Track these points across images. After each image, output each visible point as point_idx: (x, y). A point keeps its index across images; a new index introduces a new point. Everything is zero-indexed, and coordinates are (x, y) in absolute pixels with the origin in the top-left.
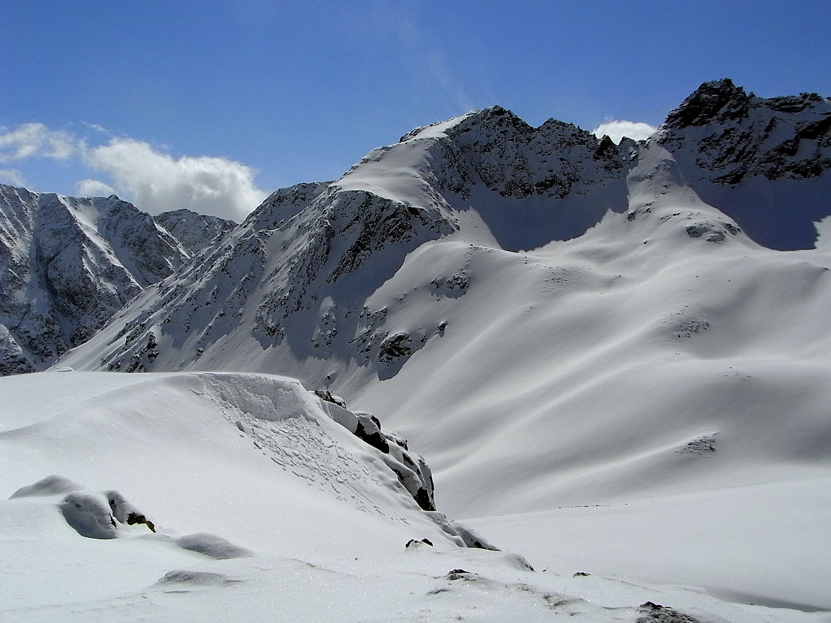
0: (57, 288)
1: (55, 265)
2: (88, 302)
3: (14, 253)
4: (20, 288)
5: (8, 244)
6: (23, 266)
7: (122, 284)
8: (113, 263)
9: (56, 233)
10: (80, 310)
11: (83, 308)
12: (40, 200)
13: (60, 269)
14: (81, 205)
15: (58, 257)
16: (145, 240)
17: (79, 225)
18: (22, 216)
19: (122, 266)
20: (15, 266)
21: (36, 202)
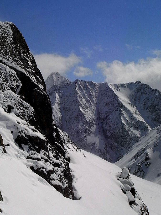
0: (108, 134)
1: (107, 122)
2: (125, 142)
3: (86, 116)
4: (89, 135)
5: (83, 112)
6: (91, 123)
7: (144, 131)
8: (138, 119)
9: (107, 104)
10: (121, 147)
11: (122, 145)
12: (99, 87)
13: (109, 124)
14: (120, 88)
15: (109, 117)
16: (156, 105)
17: (119, 99)
18: (90, 96)
19: (144, 121)
20: (87, 123)
21: (97, 88)
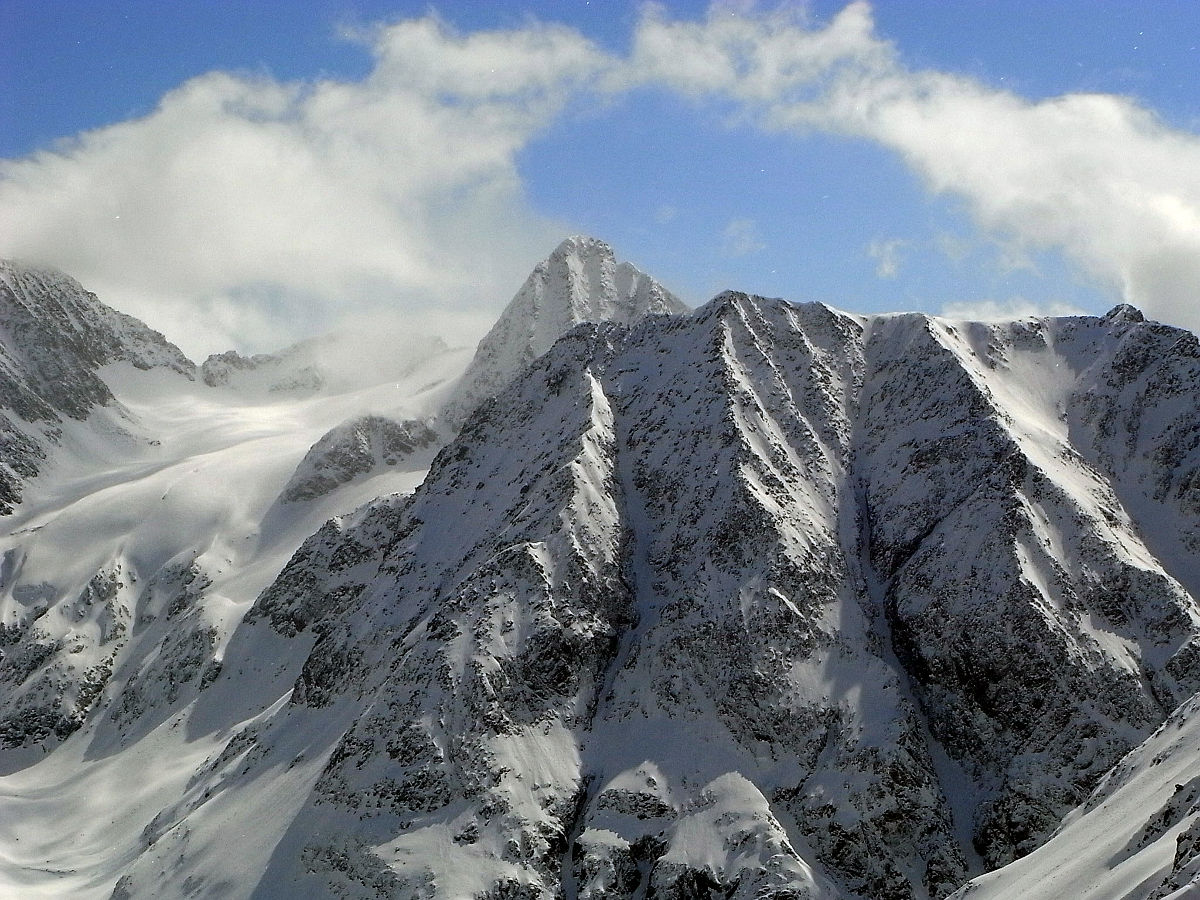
0: (927, 651)
1: (924, 570)
2: (1038, 704)
3: (786, 529)
4: (806, 655)
5: (768, 502)
6: (817, 577)
7: (1161, 636)
8: (1123, 557)
9: (923, 457)
10: (1009, 735)
11: (1020, 726)
12: (873, 342)
13: (937, 583)
14: (1008, 353)
15: (934, 539)
17: (1002, 422)
18: (812, 401)
19: (1160, 571)
20: (790, 576)
21: (856, 351)
